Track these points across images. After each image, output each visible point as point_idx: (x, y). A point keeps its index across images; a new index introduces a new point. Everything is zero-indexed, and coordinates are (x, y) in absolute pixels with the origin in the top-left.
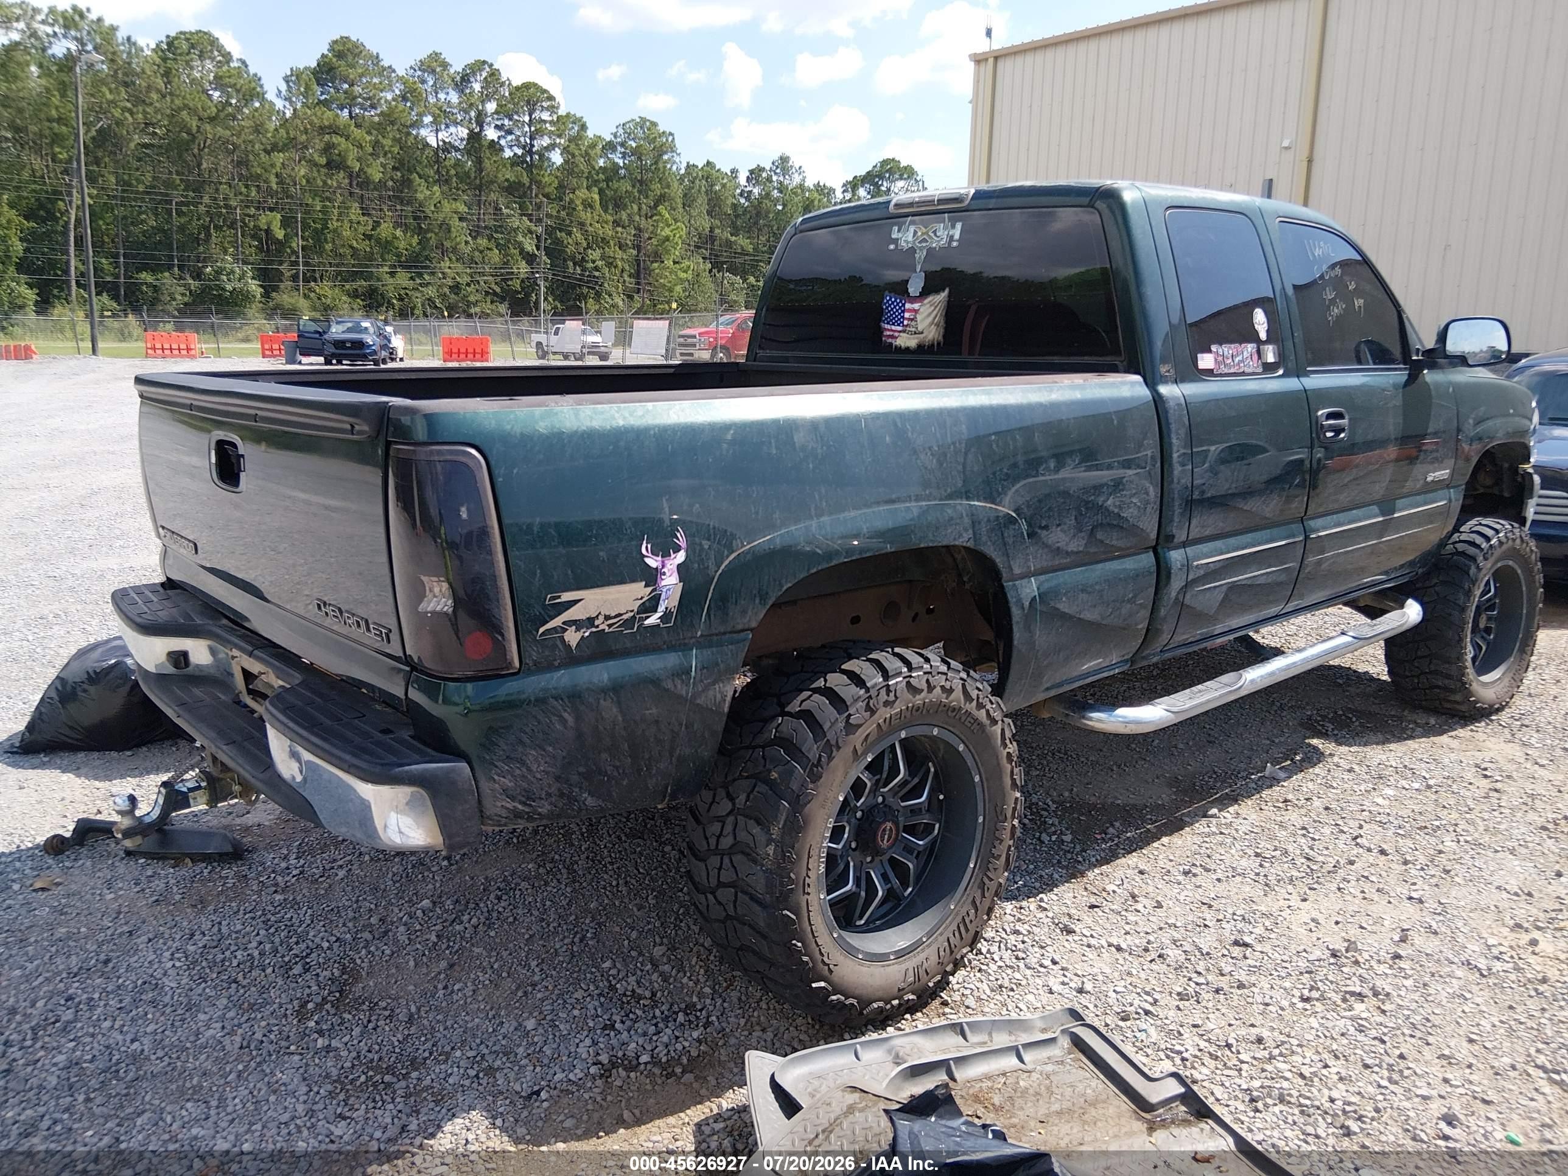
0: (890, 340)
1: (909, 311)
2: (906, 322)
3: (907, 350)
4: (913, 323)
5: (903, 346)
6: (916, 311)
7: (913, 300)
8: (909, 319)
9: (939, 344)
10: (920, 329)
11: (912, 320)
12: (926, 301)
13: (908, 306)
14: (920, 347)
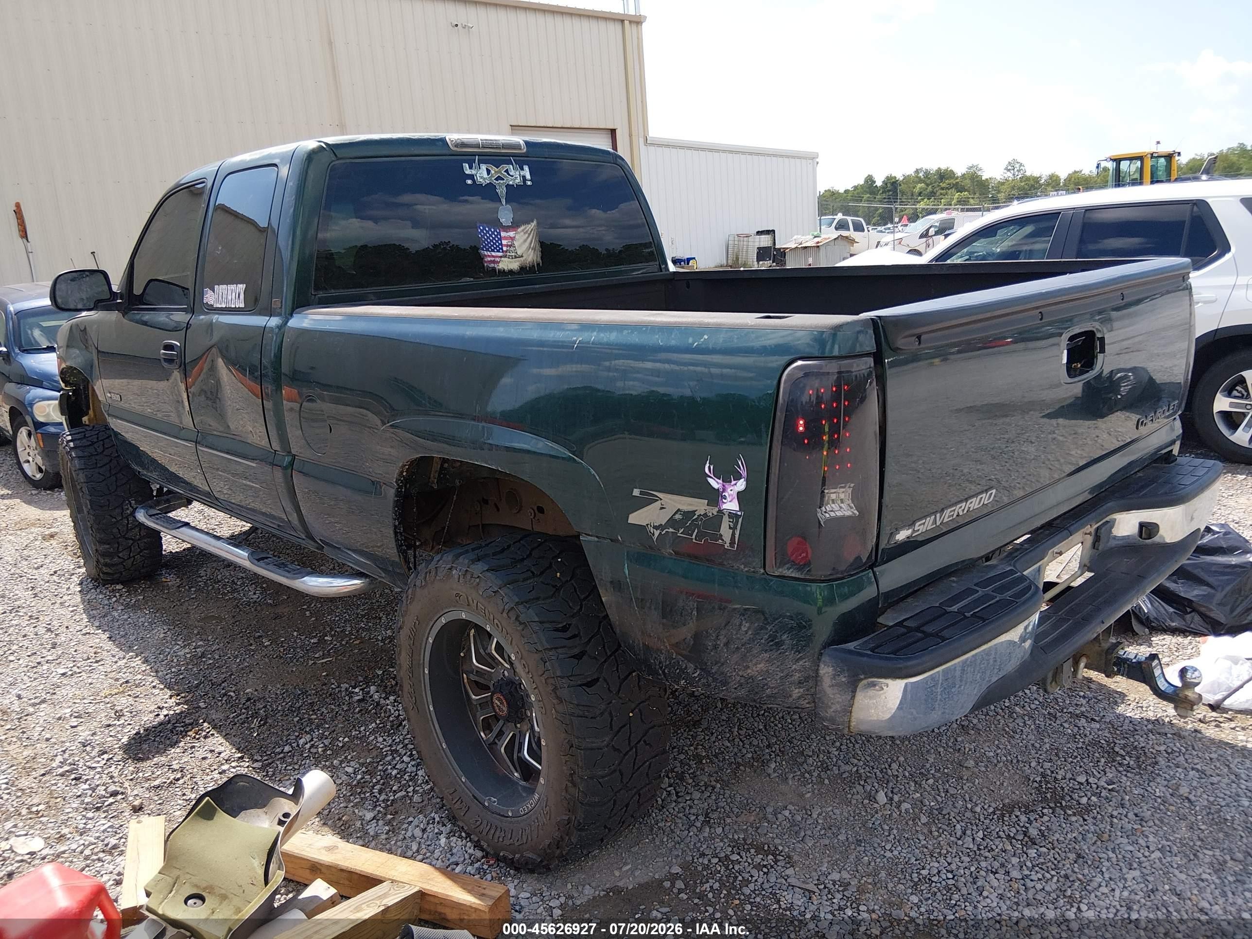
0: (492, 265)
1: (506, 238)
2: (505, 249)
3: (511, 272)
4: (512, 249)
5: (506, 268)
6: (513, 239)
7: (507, 229)
8: (507, 246)
9: (538, 264)
10: (519, 253)
11: (510, 246)
12: (519, 230)
13: (503, 234)
14: (522, 269)
